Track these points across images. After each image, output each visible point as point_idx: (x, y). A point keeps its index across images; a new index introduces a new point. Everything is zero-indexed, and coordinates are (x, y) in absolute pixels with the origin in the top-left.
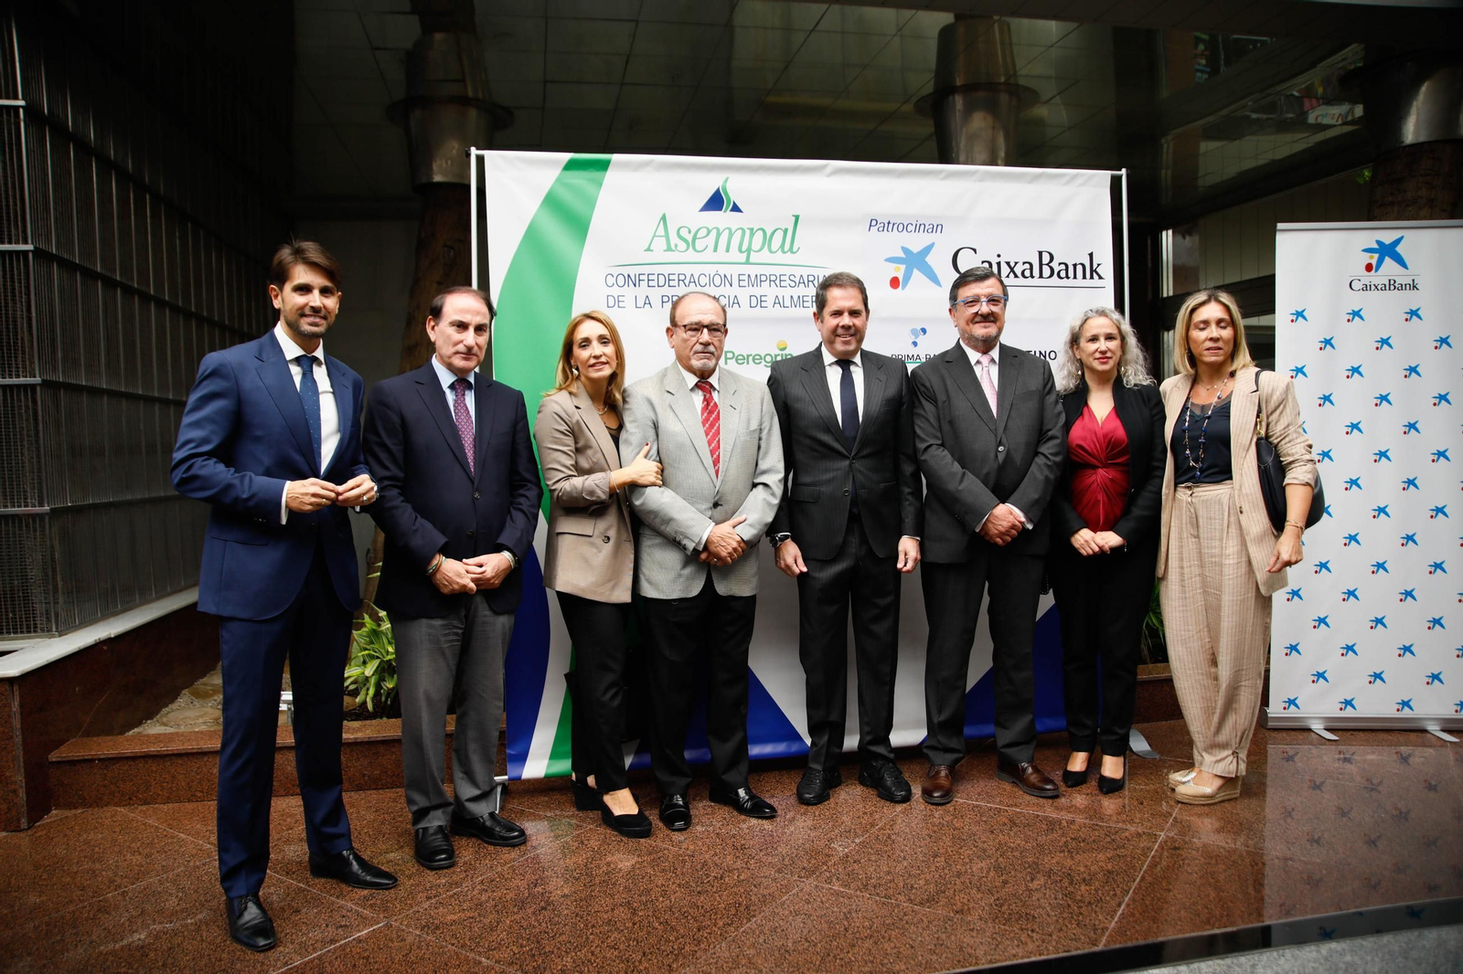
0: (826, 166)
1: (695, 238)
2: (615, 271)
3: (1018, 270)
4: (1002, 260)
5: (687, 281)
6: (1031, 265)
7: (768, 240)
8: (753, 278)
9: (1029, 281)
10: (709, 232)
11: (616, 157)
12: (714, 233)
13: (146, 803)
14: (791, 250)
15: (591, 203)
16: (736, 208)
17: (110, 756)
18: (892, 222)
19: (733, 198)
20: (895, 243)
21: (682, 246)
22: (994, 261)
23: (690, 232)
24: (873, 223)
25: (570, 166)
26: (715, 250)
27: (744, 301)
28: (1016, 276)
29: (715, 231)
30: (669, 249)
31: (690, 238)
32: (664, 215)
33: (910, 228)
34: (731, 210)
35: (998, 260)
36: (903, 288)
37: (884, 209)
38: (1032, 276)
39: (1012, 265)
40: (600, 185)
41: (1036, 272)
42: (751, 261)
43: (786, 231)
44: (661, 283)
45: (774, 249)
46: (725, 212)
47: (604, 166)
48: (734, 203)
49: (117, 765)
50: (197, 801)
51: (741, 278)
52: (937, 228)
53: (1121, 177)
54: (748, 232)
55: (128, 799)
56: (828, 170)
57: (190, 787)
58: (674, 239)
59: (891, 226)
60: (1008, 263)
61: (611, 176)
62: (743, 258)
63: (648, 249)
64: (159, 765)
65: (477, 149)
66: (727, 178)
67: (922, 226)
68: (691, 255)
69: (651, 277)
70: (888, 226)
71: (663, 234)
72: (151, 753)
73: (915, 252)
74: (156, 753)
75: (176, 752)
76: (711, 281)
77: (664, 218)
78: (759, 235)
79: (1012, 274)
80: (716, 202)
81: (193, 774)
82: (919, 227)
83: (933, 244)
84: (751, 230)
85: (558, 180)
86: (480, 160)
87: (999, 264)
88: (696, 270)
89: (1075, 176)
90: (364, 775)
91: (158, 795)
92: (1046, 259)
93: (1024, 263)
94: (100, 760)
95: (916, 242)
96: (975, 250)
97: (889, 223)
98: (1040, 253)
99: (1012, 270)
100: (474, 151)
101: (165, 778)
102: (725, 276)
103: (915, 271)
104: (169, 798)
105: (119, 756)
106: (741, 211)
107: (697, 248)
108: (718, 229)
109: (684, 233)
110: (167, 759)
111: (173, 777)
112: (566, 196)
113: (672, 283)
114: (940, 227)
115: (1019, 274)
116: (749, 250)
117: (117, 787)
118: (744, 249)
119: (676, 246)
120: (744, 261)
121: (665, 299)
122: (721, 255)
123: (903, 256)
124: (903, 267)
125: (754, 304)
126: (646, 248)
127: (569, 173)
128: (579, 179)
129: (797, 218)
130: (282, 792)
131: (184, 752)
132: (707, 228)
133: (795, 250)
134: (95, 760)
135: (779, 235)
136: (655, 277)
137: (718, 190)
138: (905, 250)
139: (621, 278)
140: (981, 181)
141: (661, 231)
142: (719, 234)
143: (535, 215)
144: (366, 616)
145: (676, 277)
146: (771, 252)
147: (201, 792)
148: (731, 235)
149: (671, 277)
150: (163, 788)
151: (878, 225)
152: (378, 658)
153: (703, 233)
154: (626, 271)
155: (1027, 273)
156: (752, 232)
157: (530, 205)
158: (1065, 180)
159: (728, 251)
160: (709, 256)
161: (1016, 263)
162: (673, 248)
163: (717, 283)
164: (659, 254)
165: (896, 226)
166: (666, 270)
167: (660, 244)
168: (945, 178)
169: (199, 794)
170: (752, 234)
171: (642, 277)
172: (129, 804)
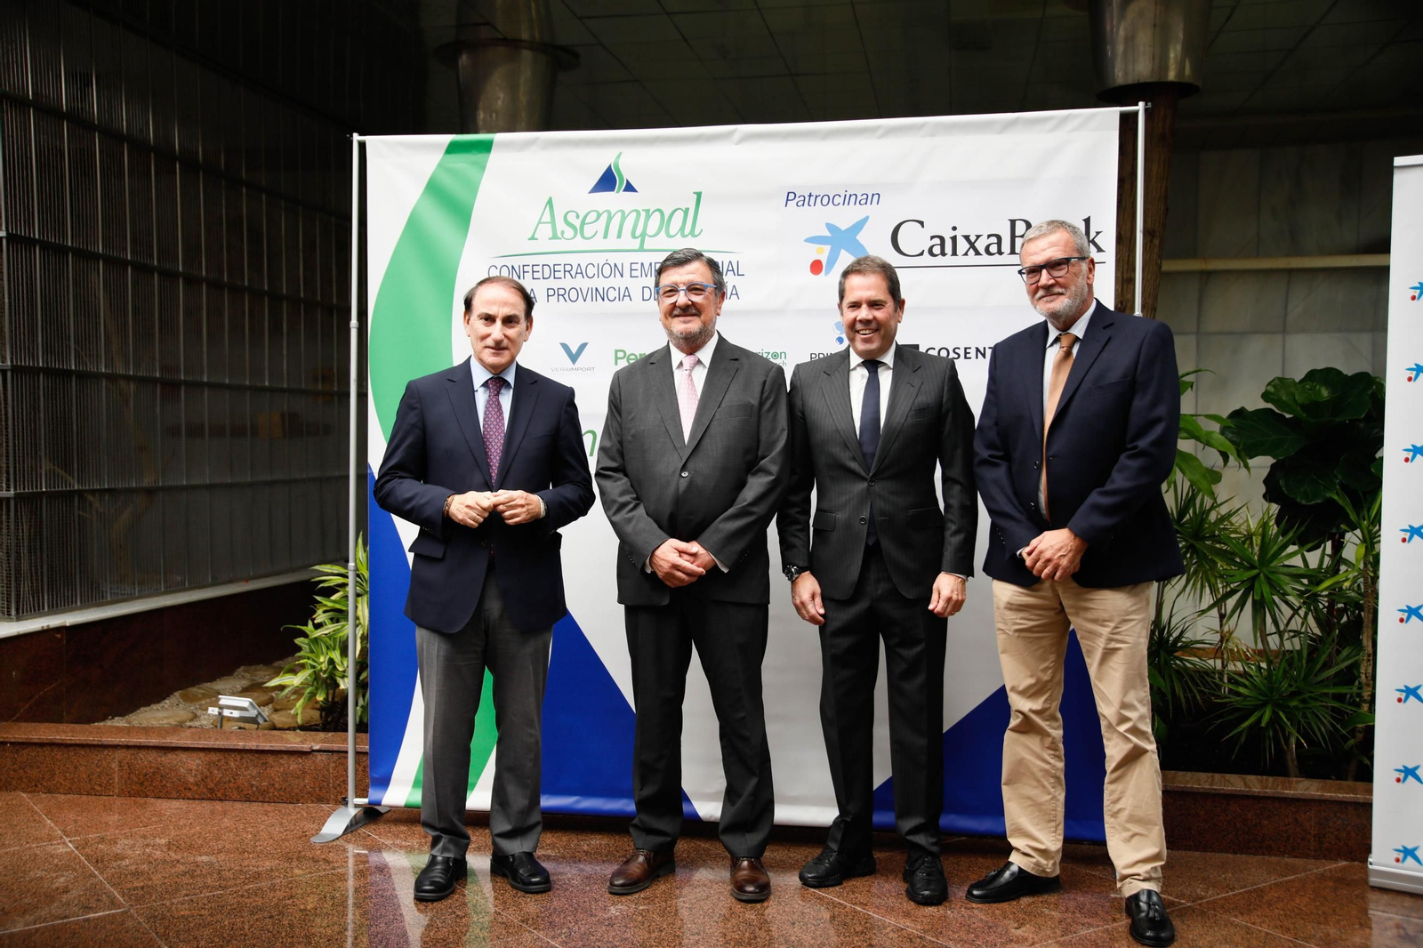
0: (734, 131)
1: (583, 223)
2: (499, 263)
3: (980, 245)
4: (959, 233)
5: (573, 273)
6: (999, 238)
7: (665, 222)
8: (646, 266)
9: (996, 259)
10: (599, 216)
11: (499, 137)
12: (604, 217)
13: (49, 791)
14: (692, 233)
15: (474, 189)
16: (629, 188)
17: (20, 740)
18: (814, 194)
19: (626, 176)
20: (817, 219)
21: (569, 233)
22: (948, 235)
23: (578, 217)
24: (790, 196)
25: (452, 149)
26: (605, 237)
27: (636, 293)
28: (977, 253)
29: (606, 214)
30: (555, 237)
31: (577, 223)
32: (551, 198)
33: (837, 200)
34: (624, 191)
35: (953, 233)
36: (826, 274)
37: (802, 181)
38: (1000, 253)
39: (973, 239)
40: (483, 168)
41: (1006, 247)
42: (645, 248)
43: (687, 209)
44: (546, 275)
45: (672, 233)
46: (617, 192)
47: (487, 147)
48: (627, 181)
49: (26, 750)
50: (96, 795)
51: (634, 267)
52: (871, 198)
53: (1136, 113)
54: (643, 214)
55: (33, 786)
56: (736, 137)
57: (90, 780)
58: (561, 225)
59: (813, 199)
60: (967, 238)
61: (495, 157)
62: (636, 244)
63: (533, 238)
64: (63, 754)
65: (360, 135)
66: (621, 153)
67: (853, 198)
68: (579, 243)
69: (535, 269)
70: (809, 199)
71: (549, 220)
72: (57, 741)
73: (843, 229)
74: (60, 742)
75: (78, 742)
76: (600, 271)
77: (550, 202)
78: (656, 218)
79: (972, 252)
80: (607, 181)
81: (93, 766)
82: (849, 198)
83: (866, 219)
84: (647, 211)
85: (440, 165)
86: (362, 146)
87: (954, 239)
88: (583, 260)
89: (1066, 119)
90: (252, 786)
91: (61, 784)
92: (1020, 228)
93: (989, 236)
94: (12, 743)
95: (844, 217)
96: (922, 223)
97: (810, 195)
98: (1013, 223)
99: (972, 245)
100: (356, 137)
101: (68, 768)
102: (615, 265)
103: (843, 252)
104: (70, 788)
105: (28, 741)
106: (636, 191)
107: (586, 235)
108: (609, 212)
109: (571, 217)
110: (72, 749)
111: (76, 768)
112: (447, 181)
113: (557, 275)
114: (876, 197)
115: (982, 250)
116: (643, 235)
117: (25, 772)
118: (637, 234)
119: (563, 232)
120: (637, 247)
121: (551, 292)
122: (612, 242)
123: (829, 235)
124: (827, 248)
125: (646, 297)
126: (530, 236)
127: (452, 157)
128: (461, 162)
129: (699, 195)
130: (174, 794)
131: (85, 743)
132: (597, 212)
133: (696, 233)
134: (7, 743)
135: (679, 215)
136: (540, 268)
137: (610, 166)
138: (830, 227)
139: (505, 269)
140: (932, 135)
141: (547, 217)
142: (610, 218)
143: (416, 205)
144: (310, 623)
145: (561, 268)
146: (669, 236)
147: (100, 786)
148: (624, 218)
149: (557, 268)
150: (66, 779)
151: (797, 199)
152: (314, 667)
153: (592, 217)
154: (510, 262)
155: (993, 249)
156: (648, 214)
157: (412, 192)
158: (1050, 125)
159: (619, 236)
160: (598, 243)
161: (978, 237)
162: (559, 235)
163: (607, 274)
164: (544, 243)
165: (819, 199)
166: (551, 260)
167: (546, 230)
168: (882, 136)
169: (98, 788)
170: (648, 216)
171: (526, 269)
172: (34, 791)
